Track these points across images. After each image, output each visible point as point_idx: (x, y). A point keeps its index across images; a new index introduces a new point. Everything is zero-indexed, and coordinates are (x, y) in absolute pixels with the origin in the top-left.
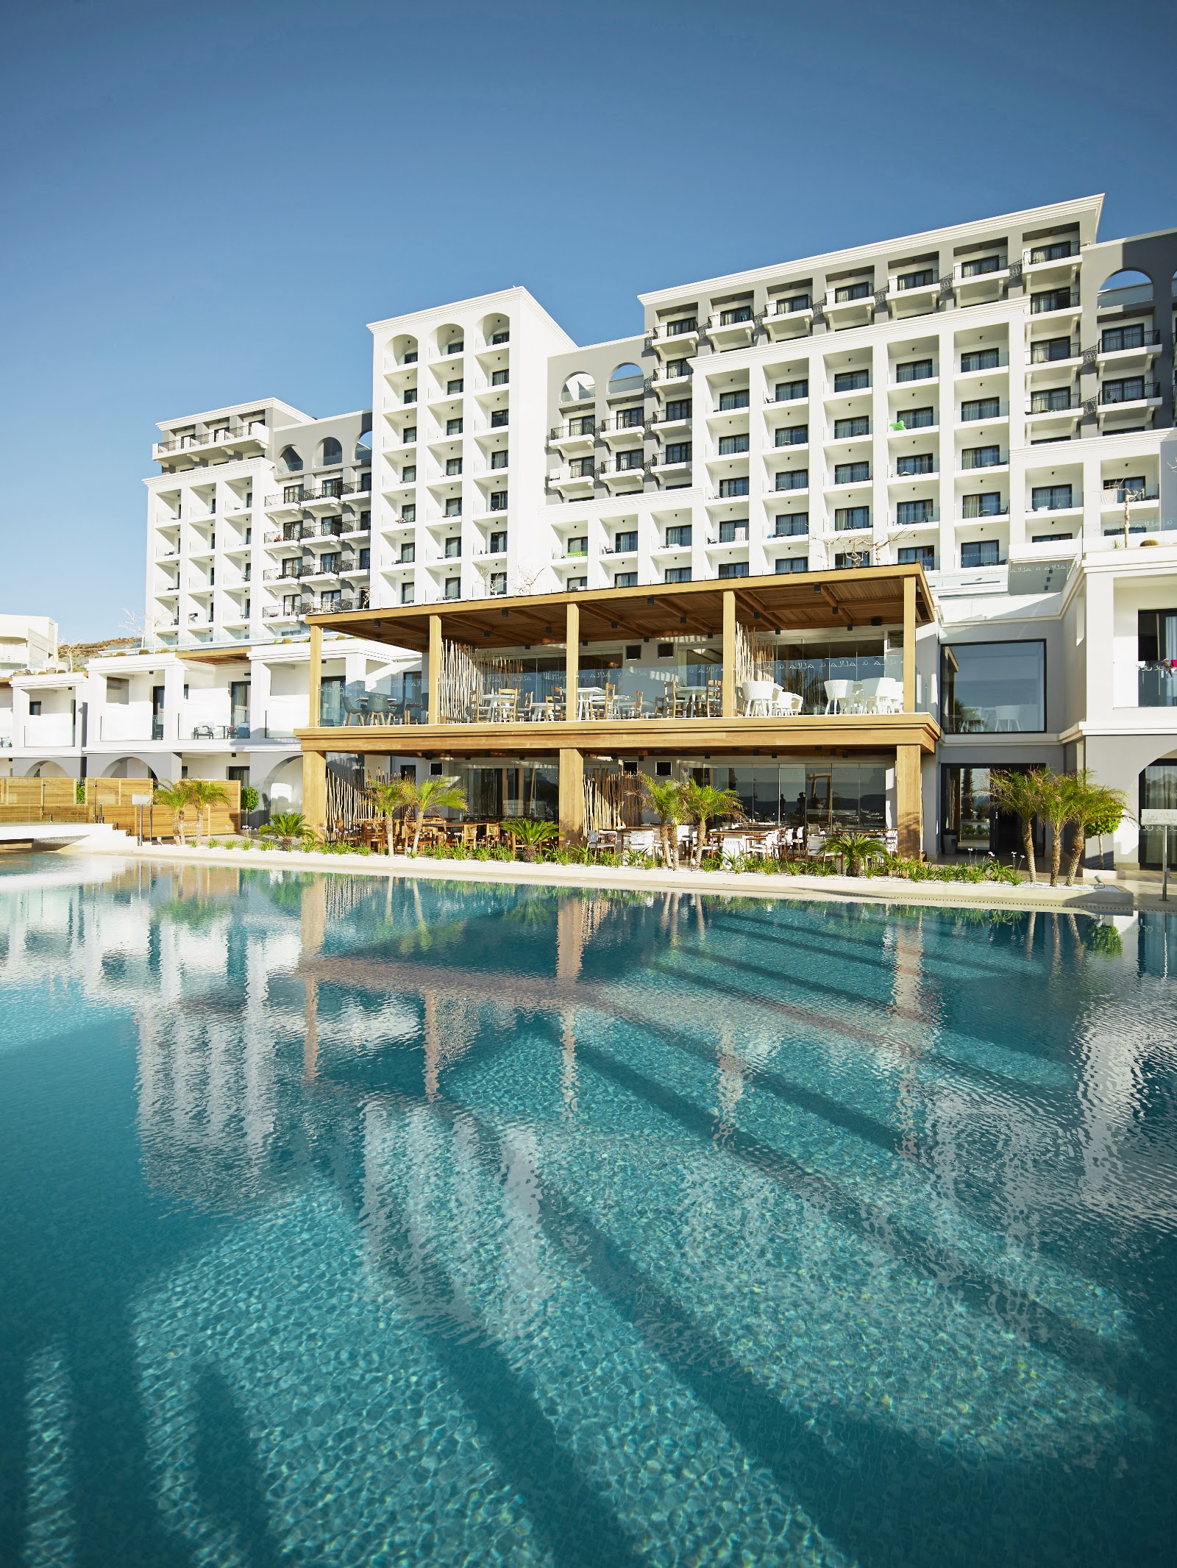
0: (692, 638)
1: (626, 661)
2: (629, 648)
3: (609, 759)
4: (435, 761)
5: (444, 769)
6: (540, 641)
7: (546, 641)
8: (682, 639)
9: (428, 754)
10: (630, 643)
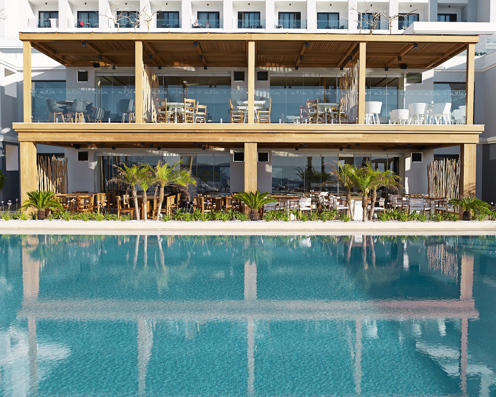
0: (282, 69)
1: (233, 82)
2: (236, 73)
3: (222, 149)
4: (82, 150)
5: (90, 156)
6: (172, 65)
7: (176, 64)
8: (274, 69)
9: (77, 145)
10: (236, 69)
